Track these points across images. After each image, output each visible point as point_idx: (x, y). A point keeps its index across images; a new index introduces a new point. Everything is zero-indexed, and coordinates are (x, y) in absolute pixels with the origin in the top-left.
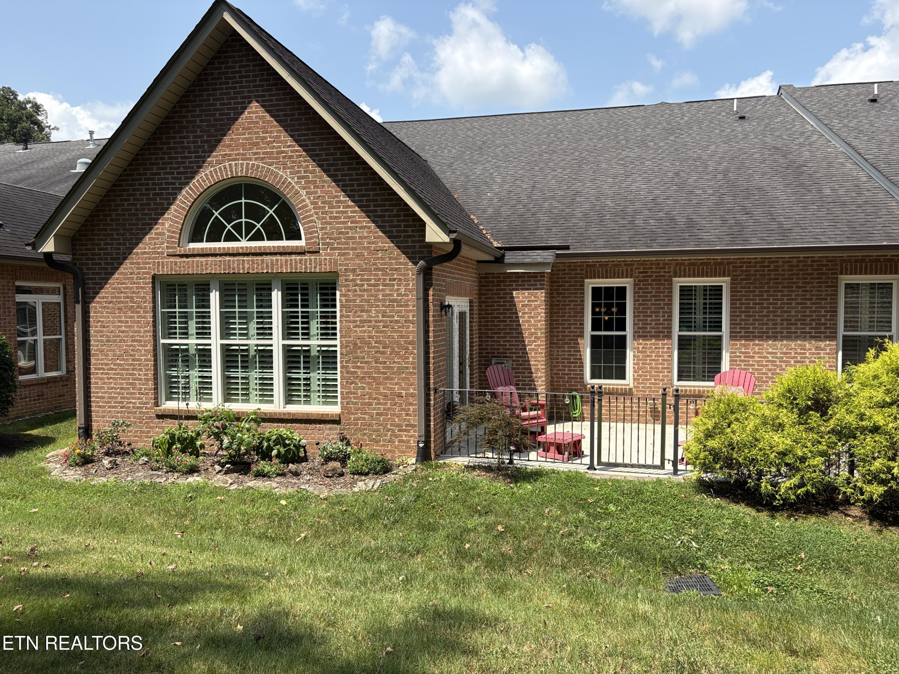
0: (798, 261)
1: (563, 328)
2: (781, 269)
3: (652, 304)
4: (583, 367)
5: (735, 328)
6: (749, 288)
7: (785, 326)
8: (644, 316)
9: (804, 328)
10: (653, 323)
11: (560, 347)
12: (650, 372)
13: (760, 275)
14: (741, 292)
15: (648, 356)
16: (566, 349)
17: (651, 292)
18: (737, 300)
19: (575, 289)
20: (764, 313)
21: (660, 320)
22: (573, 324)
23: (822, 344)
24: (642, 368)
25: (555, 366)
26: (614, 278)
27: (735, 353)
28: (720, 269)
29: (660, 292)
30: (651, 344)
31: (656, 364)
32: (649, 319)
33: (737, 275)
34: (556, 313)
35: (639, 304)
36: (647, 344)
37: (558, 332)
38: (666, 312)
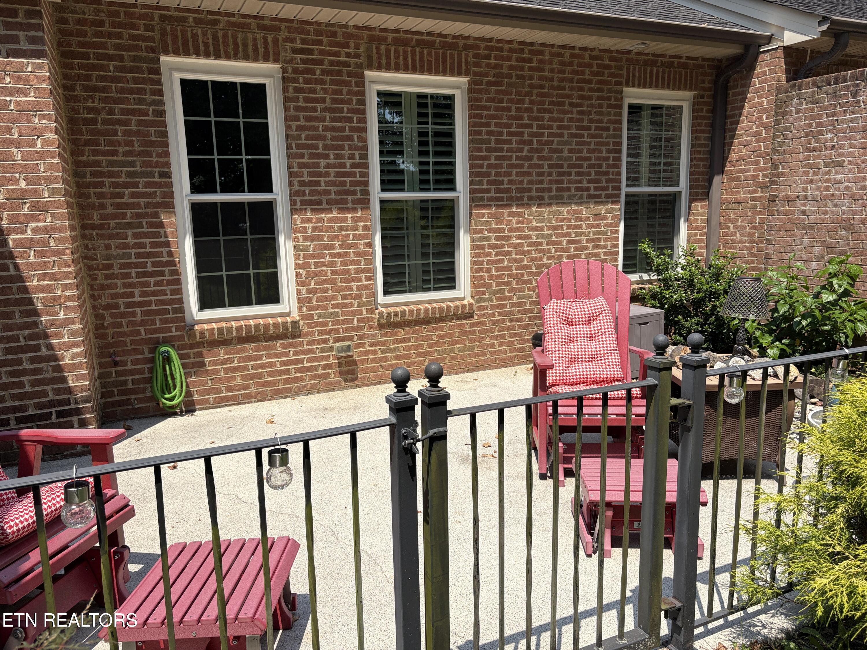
1: (116, 185)
3: (326, 129)
4: (178, 282)
5: (480, 183)
8: (311, 156)
9: (580, 182)
10: (332, 171)
11: (111, 237)
12: (333, 282)
14: (488, 109)
15: (326, 247)
16: (131, 240)
17: (323, 100)
18: (482, 125)
21: (343, 165)
22: (143, 175)
24: (316, 274)
25: (102, 287)
27: (481, 231)
28: (452, 57)
29: (342, 102)
30: (330, 220)
31: (343, 263)
32: (323, 162)
33: (481, 75)
35: (300, 128)
36: (321, 220)
37: (101, 196)
38: (356, 148)
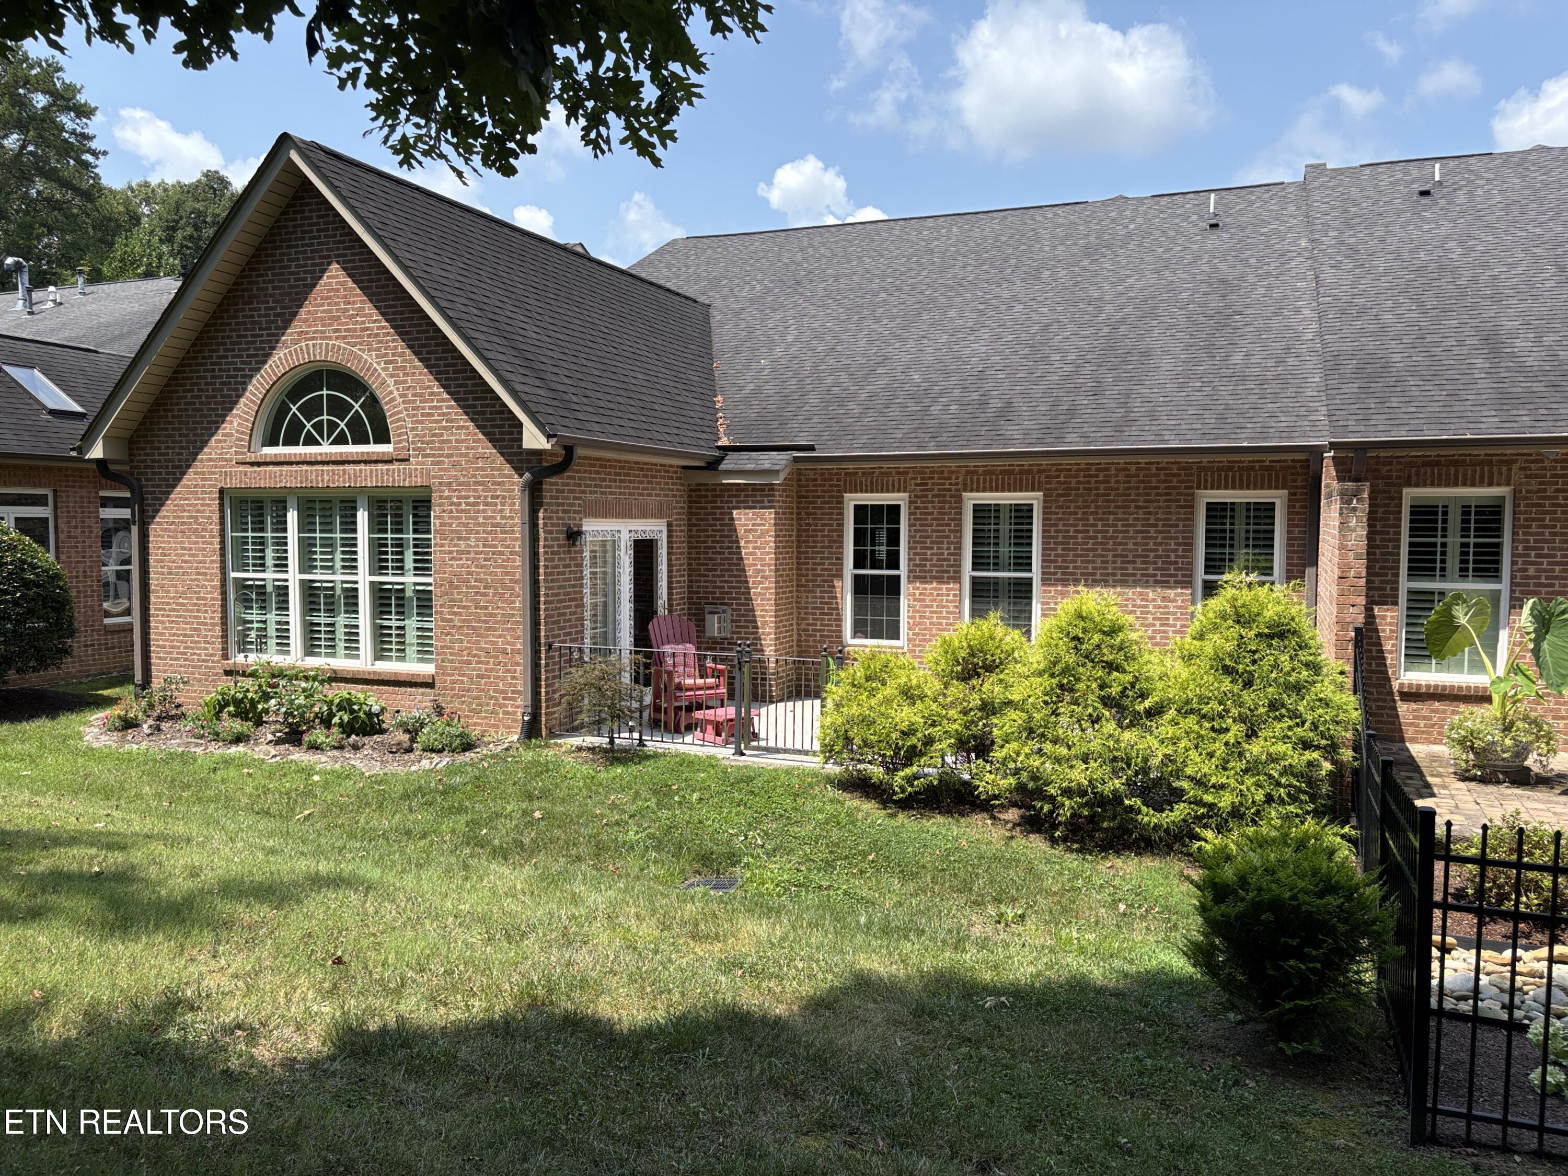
0: (1138, 469)
1: (814, 564)
2: (1113, 480)
3: (933, 531)
4: (840, 620)
5: (1049, 567)
6: (1069, 507)
7: (1119, 565)
8: (922, 548)
9: (1146, 569)
10: (935, 558)
11: (809, 592)
12: (930, 630)
13: (1085, 489)
14: (1057, 513)
15: (927, 606)
16: (818, 594)
17: (932, 513)
18: (1051, 525)
19: (830, 508)
20: (1090, 546)
21: (943, 554)
22: (828, 558)
23: (1171, 593)
24: (920, 624)
25: (803, 619)
26: (882, 492)
27: (1048, 603)
28: (1027, 479)
29: (945, 514)
30: (931, 589)
31: (938, 618)
32: (929, 552)
33: (1051, 489)
34: (804, 542)
35: (916, 531)
36: (925, 589)
37: (807, 569)
38: (952, 543)
